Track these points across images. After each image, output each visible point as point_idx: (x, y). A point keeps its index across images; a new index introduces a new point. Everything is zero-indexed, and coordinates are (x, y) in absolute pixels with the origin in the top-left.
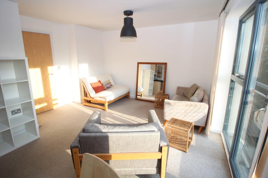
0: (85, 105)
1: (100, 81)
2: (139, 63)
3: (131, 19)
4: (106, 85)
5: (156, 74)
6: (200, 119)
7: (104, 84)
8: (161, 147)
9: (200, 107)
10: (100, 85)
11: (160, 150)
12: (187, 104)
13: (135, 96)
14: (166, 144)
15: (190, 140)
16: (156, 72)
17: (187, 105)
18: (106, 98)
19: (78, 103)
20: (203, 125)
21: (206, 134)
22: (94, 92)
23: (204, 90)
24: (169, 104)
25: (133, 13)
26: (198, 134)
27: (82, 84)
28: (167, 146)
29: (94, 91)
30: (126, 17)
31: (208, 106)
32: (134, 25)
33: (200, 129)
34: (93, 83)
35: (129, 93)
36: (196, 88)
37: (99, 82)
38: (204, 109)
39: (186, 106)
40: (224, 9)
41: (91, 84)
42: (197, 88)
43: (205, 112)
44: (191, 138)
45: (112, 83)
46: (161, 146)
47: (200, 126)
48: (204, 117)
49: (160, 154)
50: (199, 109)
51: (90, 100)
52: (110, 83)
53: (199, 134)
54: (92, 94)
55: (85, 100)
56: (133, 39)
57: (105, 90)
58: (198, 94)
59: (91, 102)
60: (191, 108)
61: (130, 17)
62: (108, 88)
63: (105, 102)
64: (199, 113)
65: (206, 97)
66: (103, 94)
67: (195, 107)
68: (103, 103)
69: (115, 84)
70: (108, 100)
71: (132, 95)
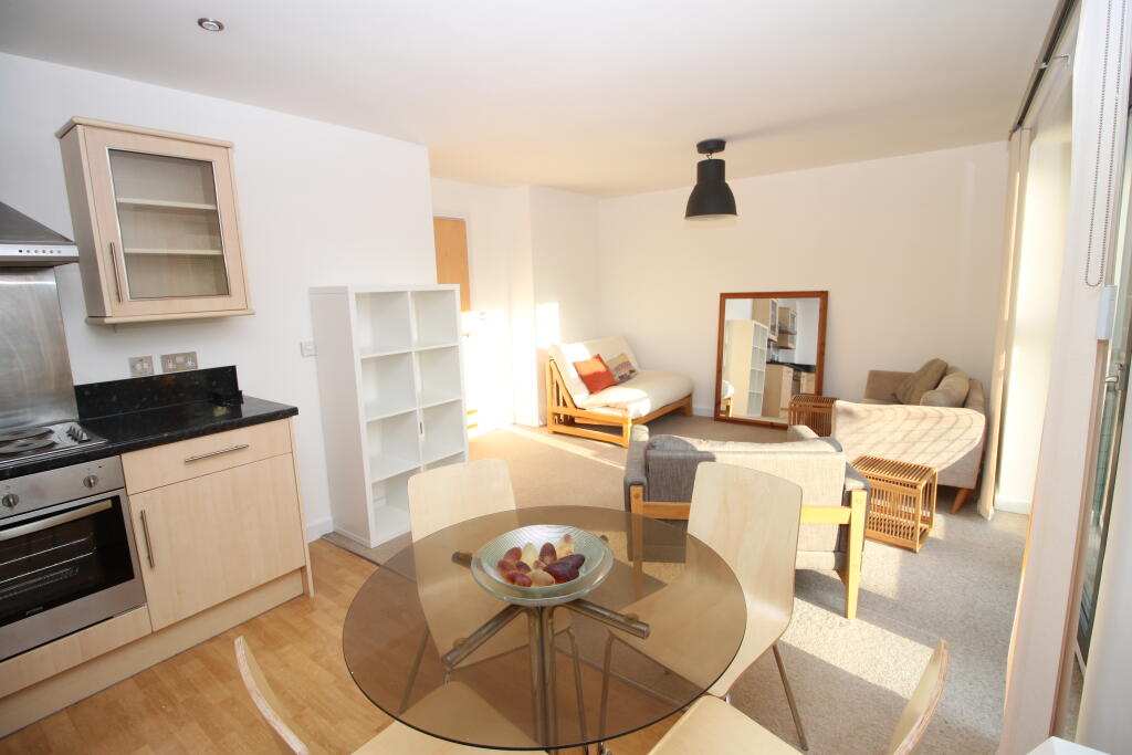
0: (555, 433)
1: (598, 357)
2: (724, 297)
3: (720, 164)
4: (617, 369)
5: (775, 338)
6: (955, 464)
7: (612, 367)
8: (850, 493)
9: (956, 423)
10: (602, 369)
11: (847, 500)
12: (909, 414)
13: (713, 408)
14: (861, 485)
15: (926, 526)
16: (773, 328)
17: (908, 417)
18: (629, 406)
19: (532, 428)
20: (968, 483)
21: (981, 516)
22: (586, 392)
23: (970, 380)
24: (848, 413)
25: (727, 146)
26: (951, 513)
27: (548, 364)
28: (864, 489)
29: (583, 387)
30: (704, 157)
31: (983, 417)
32: (728, 181)
33: (960, 498)
34: (582, 362)
35: (689, 396)
36: (941, 371)
37: (597, 361)
38: (970, 427)
39: (906, 419)
40: (1020, 123)
41: (575, 364)
42: (944, 371)
43: (976, 439)
44: (927, 521)
45: (634, 365)
46: (848, 489)
47: (959, 486)
48: (970, 454)
49: (846, 510)
50: (952, 428)
51: (573, 415)
52: (627, 364)
53: (954, 514)
54: (581, 397)
55: (559, 415)
56: (727, 219)
57: (615, 384)
58: (947, 385)
59: (577, 421)
60: (925, 425)
61: (715, 156)
62: (624, 379)
63: (625, 420)
64: (954, 441)
65: (977, 397)
66: (613, 395)
67: (938, 423)
68: (615, 423)
69: (640, 367)
70: (631, 416)
71: (702, 406)
